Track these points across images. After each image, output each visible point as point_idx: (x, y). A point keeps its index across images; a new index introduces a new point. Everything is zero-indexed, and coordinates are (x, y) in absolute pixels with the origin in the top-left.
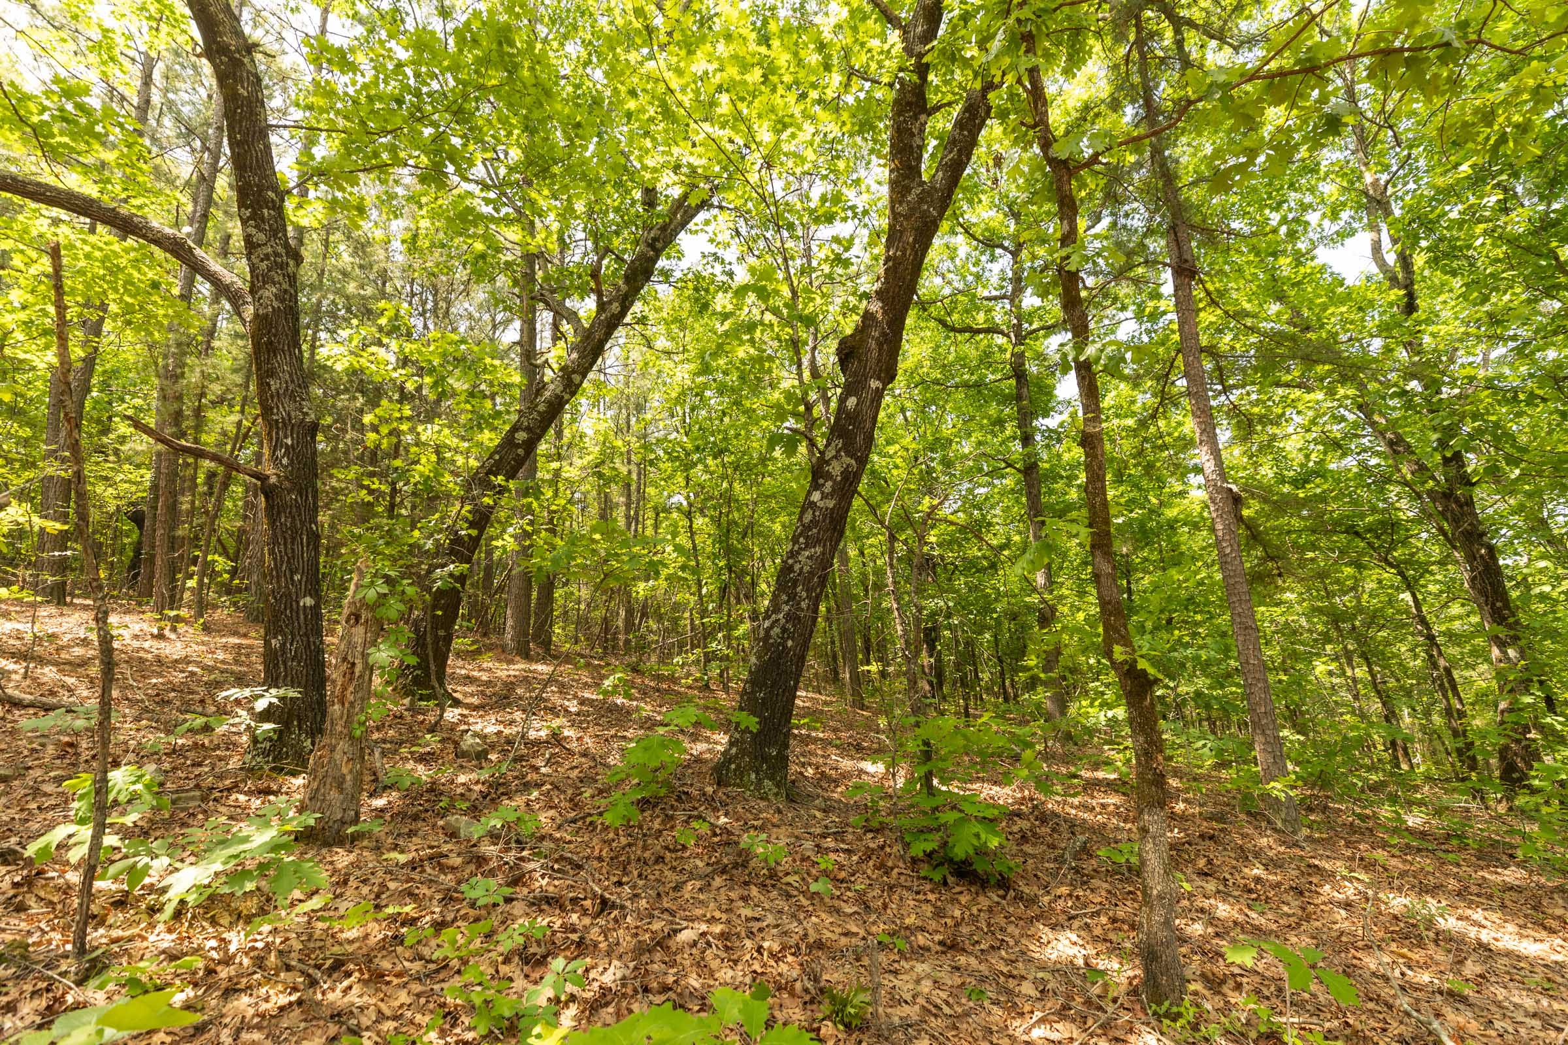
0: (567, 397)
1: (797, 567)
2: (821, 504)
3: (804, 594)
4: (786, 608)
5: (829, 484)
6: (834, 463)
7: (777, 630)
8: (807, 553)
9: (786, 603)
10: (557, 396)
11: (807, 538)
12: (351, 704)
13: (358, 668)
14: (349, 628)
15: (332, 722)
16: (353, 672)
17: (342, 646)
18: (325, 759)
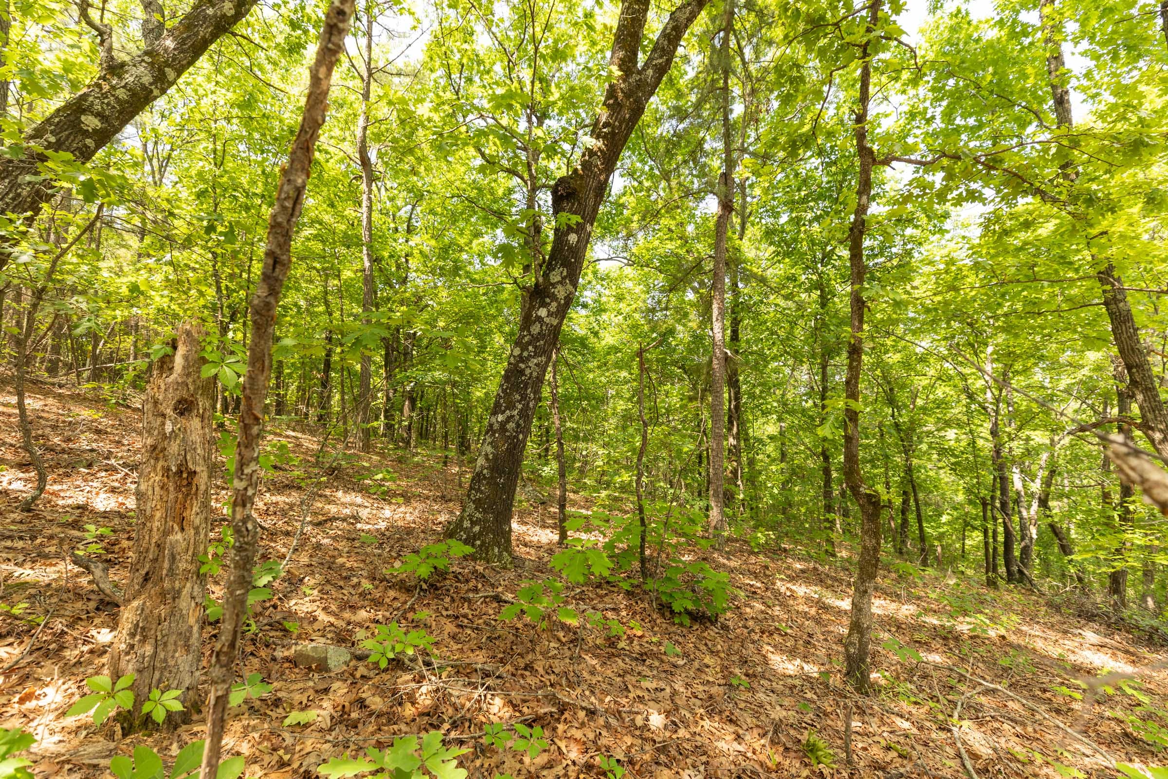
0: (156, 92)
1: (528, 372)
2: (547, 320)
3: (532, 396)
4: (520, 406)
5: (554, 304)
6: (559, 287)
7: (511, 426)
8: (535, 361)
9: (520, 402)
10: (143, 87)
11: (536, 347)
12: (197, 529)
13: (202, 479)
14: (182, 421)
15: (173, 558)
16: (189, 484)
17: (174, 448)
18: (163, 610)
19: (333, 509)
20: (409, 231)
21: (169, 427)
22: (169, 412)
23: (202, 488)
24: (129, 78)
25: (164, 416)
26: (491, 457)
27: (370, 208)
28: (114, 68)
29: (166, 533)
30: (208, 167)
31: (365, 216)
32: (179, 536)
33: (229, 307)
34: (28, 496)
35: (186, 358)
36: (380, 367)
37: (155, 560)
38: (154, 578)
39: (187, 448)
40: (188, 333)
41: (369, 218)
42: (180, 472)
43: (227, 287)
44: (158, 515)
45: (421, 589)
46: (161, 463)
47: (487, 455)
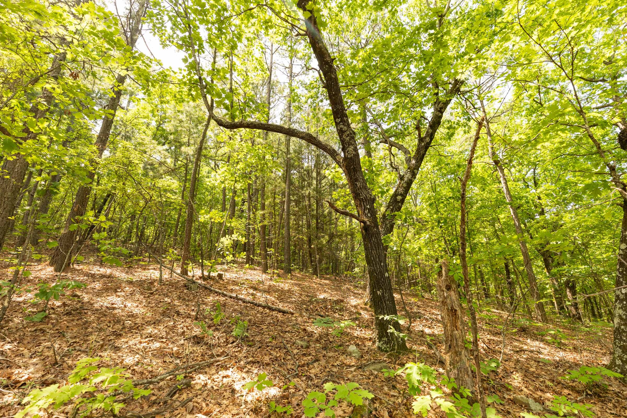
0: (413, 179)
10: (410, 180)
12: (461, 330)
13: (459, 312)
14: (449, 292)
15: (456, 340)
16: (456, 314)
17: (448, 301)
18: (457, 358)
19: (525, 347)
20: (536, 184)
21: (445, 295)
22: (444, 289)
23: (460, 316)
24: (406, 179)
25: (443, 291)
26: (624, 317)
27: (506, 183)
28: (401, 178)
29: (452, 331)
30: (431, 194)
31: (504, 188)
32: (456, 332)
33: (451, 249)
34: (407, 326)
35: (445, 271)
36: (543, 269)
37: (451, 341)
38: (452, 347)
39: (452, 302)
40: (444, 263)
41: (507, 188)
42: (452, 310)
43: (449, 240)
44: (449, 325)
45: (587, 394)
46: (446, 307)
47: (620, 316)
